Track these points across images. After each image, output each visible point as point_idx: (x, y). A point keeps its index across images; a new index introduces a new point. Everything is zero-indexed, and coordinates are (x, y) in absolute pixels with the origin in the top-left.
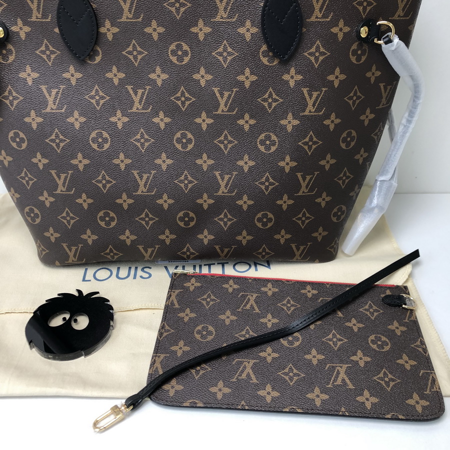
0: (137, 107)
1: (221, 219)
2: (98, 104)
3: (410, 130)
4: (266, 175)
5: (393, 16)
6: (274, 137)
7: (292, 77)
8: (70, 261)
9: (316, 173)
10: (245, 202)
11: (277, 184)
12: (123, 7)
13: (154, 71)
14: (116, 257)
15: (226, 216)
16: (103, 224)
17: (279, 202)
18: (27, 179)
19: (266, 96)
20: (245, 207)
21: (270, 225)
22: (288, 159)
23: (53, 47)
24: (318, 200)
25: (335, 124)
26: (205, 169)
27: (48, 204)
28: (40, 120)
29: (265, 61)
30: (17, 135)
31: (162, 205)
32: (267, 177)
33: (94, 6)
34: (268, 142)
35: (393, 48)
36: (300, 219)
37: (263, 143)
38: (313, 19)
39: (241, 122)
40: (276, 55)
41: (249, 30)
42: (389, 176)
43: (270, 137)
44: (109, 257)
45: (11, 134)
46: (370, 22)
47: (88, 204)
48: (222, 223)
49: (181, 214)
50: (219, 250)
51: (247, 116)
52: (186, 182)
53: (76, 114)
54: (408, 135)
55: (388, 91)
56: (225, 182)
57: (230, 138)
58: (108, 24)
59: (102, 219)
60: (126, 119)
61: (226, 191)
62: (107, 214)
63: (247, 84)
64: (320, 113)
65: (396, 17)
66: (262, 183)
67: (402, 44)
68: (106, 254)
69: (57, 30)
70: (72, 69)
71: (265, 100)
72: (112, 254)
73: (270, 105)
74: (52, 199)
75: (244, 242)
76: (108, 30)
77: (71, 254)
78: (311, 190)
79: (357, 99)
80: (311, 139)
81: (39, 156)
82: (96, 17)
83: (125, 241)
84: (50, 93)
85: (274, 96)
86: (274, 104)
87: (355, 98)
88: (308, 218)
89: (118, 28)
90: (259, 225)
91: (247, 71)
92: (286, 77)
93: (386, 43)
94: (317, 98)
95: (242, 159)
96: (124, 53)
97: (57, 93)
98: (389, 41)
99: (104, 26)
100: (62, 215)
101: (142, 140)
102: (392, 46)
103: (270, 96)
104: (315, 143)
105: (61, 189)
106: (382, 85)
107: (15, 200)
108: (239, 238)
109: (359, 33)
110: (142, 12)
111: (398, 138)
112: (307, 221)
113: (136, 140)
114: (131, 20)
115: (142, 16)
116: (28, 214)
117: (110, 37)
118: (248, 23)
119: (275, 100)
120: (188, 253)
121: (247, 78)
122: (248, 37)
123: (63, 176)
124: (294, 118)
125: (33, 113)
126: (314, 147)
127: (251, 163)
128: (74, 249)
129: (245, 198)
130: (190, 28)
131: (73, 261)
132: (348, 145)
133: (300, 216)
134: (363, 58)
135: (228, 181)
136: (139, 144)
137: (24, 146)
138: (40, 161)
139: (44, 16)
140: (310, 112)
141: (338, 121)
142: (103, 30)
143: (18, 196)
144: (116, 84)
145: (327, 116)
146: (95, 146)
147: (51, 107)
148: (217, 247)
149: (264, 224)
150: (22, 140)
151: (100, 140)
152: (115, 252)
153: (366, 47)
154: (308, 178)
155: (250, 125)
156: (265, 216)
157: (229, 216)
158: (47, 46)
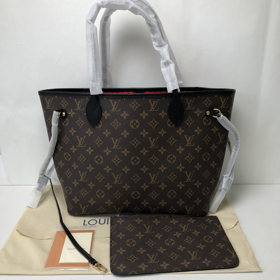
0: (115, 146)
1: (152, 195)
2: (99, 145)
3: (237, 154)
4: (172, 173)
5: (220, 107)
6: (174, 156)
7: (180, 131)
8: (83, 213)
9: (193, 171)
10: (163, 186)
11: (177, 177)
12: (113, 106)
13: (123, 132)
14: (103, 211)
15: (154, 193)
16: (98, 196)
17: (178, 186)
18: (69, 173)
19: (170, 139)
20: (163, 189)
21: (174, 197)
22: (181, 165)
23: (83, 121)
24: (196, 184)
25: (200, 150)
26: (144, 172)
27: (76, 186)
28: (76, 149)
29: (169, 125)
30: (67, 154)
31: (125, 188)
32: (172, 174)
33: (101, 105)
34: (172, 159)
35: (221, 119)
36: (188, 193)
37: (169, 159)
38: (187, 109)
39: (160, 151)
40: (173, 123)
41: (163, 114)
42: (229, 175)
43: (172, 156)
44: (100, 211)
45: (65, 154)
46: (210, 109)
47: (93, 187)
48: (152, 196)
49: (133, 193)
50: (151, 209)
51: (162, 148)
52: (136, 178)
53: (90, 148)
54: (236, 156)
55: (222, 136)
56: (154, 177)
57: (155, 158)
58: (106, 112)
59: (98, 194)
60: (110, 151)
61: (154, 182)
62: (100, 192)
63: (162, 135)
64: (193, 145)
65: (221, 107)
66: (170, 177)
67: (225, 117)
68: (99, 210)
69: (85, 114)
70: (89, 130)
71: (170, 141)
72: (102, 210)
73: (172, 143)
74: (78, 184)
75: (163, 205)
76: (106, 115)
77: (83, 210)
78: (192, 179)
79: (208, 140)
80: (190, 156)
81: (75, 164)
82: (101, 109)
83: (108, 204)
84: (80, 139)
85: (173, 139)
86: (173, 142)
87: (207, 139)
88: (191, 193)
89: (110, 114)
90: (170, 197)
91: (162, 130)
92: (178, 131)
93: (218, 117)
94: (191, 139)
95: (161, 167)
96: (111, 124)
97: (83, 139)
98: (219, 116)
99: (104, 113)
100: (81, 191)
101: (117, 160)
102: (220, 118)
103: (172, 139)
104: (192, 158)
105: (82, 179)
106: (219, 134)
107: (62, 183)
108: (160, 203)
109: (206, 113)
110: (120, 108)
111: (232, 157)
112: (191, 195)
113: (114, 160)
114: (115, 111)
116: (67, 190)
117: (106, 117)
118: (163, 112)
119: (174, 141)
120: (137, 210)
121: (162, 132)
122: (163, 117)
123: (83, 174)
124: (182, 148)
125: (73, 147)
126: (191, 160)
127: (165, 168)
128: (85, 207)
129: (163, 184)
130: (140, 114)
131: (84, 213)
132: (206, 159)
133: (188, 192)
134: (209, 123)
135: (155, 177)
136: (115, 162)
137: (70, 159)
138: (75, 166)
139: (82, 108)
140: (188, 145)
141: (201, 149)
142: (103, 114)
143: (63, 181)
144: (107, 137)
145: (196, 147)
146: (97, 162)
147: (80, 145)
148: (150, 208)
149: (172, 196)
150: (69, 157)
151: (99, 160)
152: (103, 209)
153: (210, 119)
154: (190, 174)
155: (164, 152)
156: (172, 192)
157: (156, 193)
158: (80, 120)
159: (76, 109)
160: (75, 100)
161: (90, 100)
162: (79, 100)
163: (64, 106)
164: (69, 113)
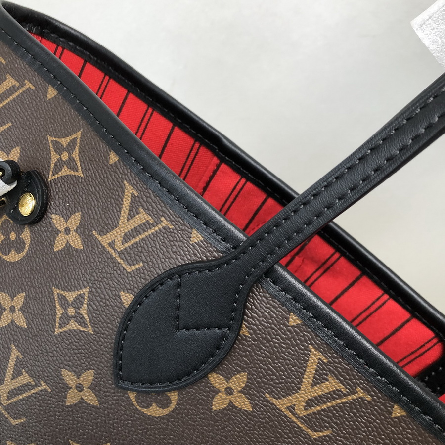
12: (303, 386)
23: (90, 312)
58: (239, 381)
69: (127, 299)
70: (88, 377)
89: (254, 406)
110: (332, 427)
114: (294, 419)
115: (326, 433)
117: (219, 403)
139: (130, 255)
158: (80, 298)
159: (102, 233)
160: (129, 190)
161: (217, 264)
162: (147, 210)
163: (57, 169)
164: (56, 219)
